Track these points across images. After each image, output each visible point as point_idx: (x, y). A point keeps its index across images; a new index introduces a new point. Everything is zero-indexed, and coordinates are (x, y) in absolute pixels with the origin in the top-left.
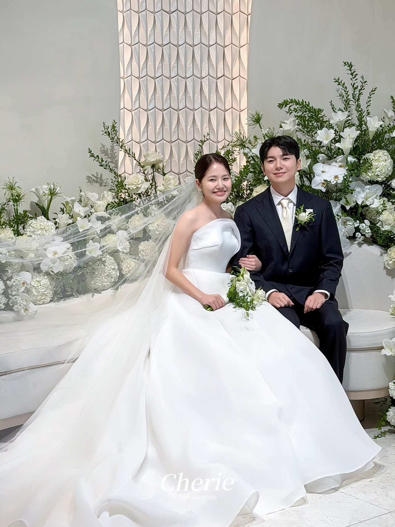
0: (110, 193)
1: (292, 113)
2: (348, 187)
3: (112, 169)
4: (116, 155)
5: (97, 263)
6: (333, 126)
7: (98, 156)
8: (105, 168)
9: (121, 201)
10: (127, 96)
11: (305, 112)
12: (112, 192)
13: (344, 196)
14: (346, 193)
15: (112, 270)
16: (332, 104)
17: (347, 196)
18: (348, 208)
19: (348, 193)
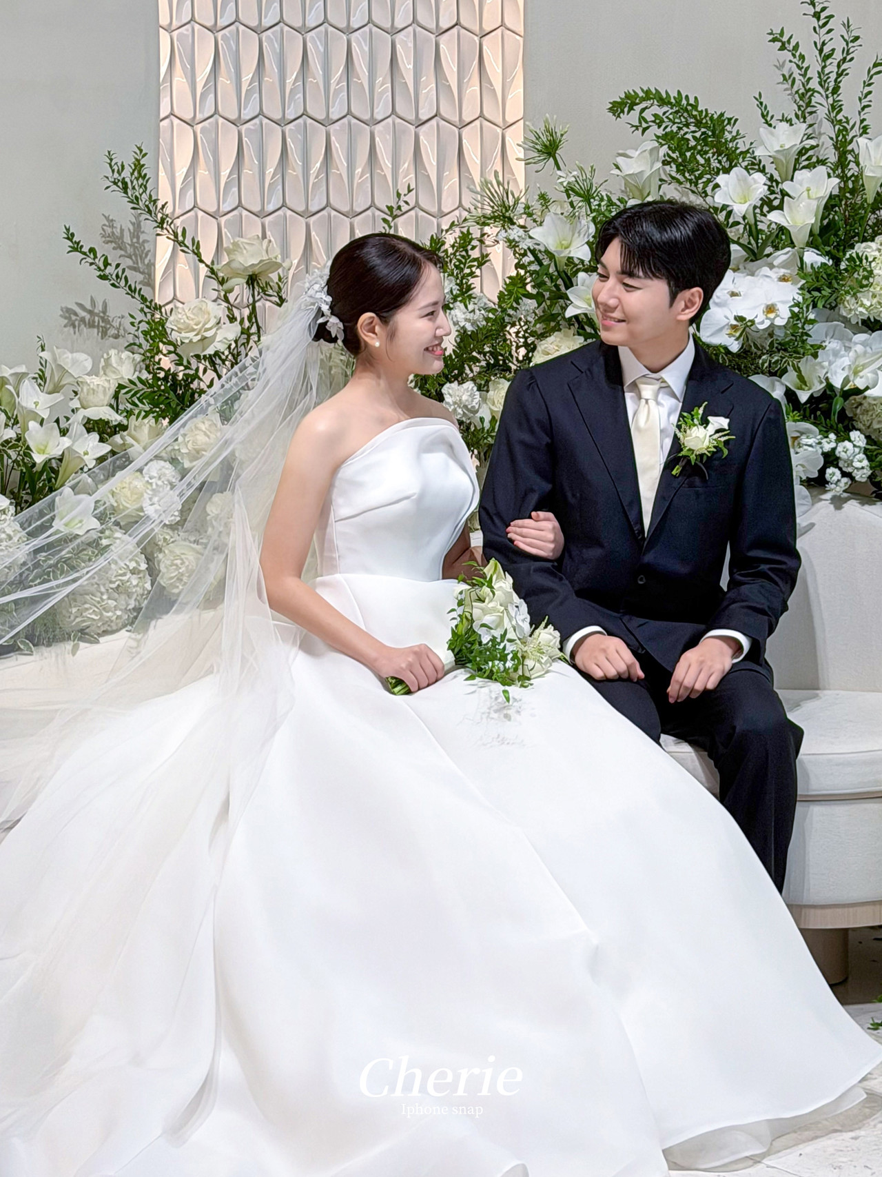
0: (126, 354)
1: (648, 128)
2: (805, 338)
3: (135, 288)
4: (147, 249)
5: (85, 552)
6: (764, 167)
7: (92, 250)
8: (113, 285)
9: (159, 379)
10: (180, 80)
11: (684, 125)
12: (133, 353)
13: (793, 363)
14: (799, 353)
15: (129, 575)
16: (761, 103)
17: (802, 365)
18: (803, 397)
19: (804, 354)
